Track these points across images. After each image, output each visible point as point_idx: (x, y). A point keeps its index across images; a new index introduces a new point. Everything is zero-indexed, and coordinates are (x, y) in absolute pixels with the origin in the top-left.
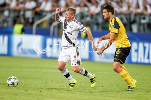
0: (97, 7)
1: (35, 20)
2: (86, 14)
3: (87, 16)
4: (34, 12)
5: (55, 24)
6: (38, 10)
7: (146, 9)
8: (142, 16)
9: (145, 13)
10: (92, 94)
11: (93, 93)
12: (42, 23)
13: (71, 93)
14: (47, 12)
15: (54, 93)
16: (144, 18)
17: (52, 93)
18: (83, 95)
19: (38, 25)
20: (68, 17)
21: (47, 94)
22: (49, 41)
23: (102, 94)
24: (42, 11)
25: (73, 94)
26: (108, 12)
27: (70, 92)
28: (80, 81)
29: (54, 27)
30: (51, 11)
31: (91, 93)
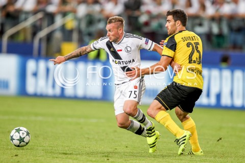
0: (116, 4)
1: (7, 27)
2: (97, 16)
3: (99, 21)
4: (4, 13)
5: (42, 34)
6: (11, 9)
7: (203, 7)
8: (197, 21)
9: (202, 14)
10: (108, 159)
11: (110, 158)
12: (17, 33)
13: (70, 158)
14: (27, 13)
15: (40, 158)
16: (201, 25)
17: (37, 158)
18: (91, 161)
19: (12, 37)
20: (113, 35)
21: (28, 159)
22: (31, 65)
23: (125, 161)
24: (19, 12)
25: (74, 159)
26: (175, 21)
27: (69, 156)
28: (86, 136)
29: (40, 40)
30: (35, 12)
31: (106, 159)
